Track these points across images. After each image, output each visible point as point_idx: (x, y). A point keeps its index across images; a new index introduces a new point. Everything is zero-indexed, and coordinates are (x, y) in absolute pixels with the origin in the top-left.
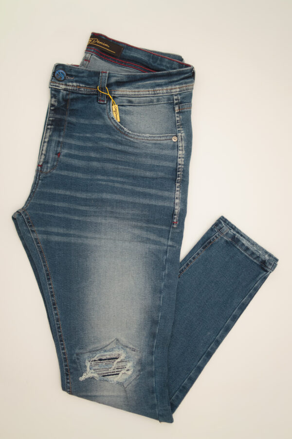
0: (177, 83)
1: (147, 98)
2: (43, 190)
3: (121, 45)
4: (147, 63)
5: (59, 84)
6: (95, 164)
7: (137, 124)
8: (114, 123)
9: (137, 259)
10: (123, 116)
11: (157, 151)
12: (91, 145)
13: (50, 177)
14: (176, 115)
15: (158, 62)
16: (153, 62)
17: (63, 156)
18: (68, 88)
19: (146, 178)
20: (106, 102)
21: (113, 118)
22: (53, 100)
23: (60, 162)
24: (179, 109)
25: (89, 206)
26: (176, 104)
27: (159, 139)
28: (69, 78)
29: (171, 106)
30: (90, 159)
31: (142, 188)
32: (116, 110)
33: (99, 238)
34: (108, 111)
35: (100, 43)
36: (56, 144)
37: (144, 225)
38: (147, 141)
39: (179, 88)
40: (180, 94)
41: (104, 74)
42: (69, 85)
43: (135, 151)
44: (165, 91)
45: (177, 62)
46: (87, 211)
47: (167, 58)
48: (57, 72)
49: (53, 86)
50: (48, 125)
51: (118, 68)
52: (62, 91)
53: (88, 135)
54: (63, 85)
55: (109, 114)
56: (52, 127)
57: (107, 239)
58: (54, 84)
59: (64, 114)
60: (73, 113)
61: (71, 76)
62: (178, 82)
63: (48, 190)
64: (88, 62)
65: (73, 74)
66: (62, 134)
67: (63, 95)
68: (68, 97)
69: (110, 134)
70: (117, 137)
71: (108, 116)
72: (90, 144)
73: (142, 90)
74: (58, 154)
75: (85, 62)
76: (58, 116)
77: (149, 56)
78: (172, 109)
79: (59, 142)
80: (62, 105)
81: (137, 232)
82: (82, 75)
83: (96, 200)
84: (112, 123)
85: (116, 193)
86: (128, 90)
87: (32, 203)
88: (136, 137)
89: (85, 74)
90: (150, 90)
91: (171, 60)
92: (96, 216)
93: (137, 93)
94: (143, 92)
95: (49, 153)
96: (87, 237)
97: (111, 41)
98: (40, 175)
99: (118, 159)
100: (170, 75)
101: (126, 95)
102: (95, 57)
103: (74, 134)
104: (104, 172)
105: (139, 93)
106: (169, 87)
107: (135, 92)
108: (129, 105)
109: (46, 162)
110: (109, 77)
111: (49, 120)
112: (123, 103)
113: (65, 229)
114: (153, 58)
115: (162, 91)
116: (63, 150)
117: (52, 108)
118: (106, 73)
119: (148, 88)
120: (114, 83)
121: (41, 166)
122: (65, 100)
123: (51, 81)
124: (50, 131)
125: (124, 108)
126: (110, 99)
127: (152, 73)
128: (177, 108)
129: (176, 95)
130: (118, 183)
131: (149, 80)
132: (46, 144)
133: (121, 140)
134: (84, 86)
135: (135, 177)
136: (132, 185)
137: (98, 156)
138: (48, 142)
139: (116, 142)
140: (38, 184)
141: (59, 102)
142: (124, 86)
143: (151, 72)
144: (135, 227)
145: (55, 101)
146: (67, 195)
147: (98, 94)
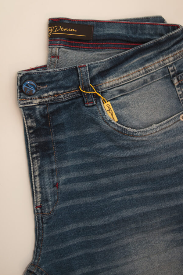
0: (168, 51)
1: (140, 80)
2: (51, 234)
3: (89, 24)
4: (126, 37)
5: (31, 99)
6: (104, 181)
7: (137, 115)
8: (113, 126)
9: (178, 266)
10: (119, 111)
11: (170, 141)
12: (92, 160)
13: (55, 215)
14: (177, 89)
15: (139, 31)
16: (133, 33)
17: (63, 184)
18: (44, 100)
19: (166, 176)
20: (95, 103)
21: (110, 121)
22: (29, 121)
23: (61, 193)
24: (178, 81)
25: (110, 231)
26: (174, 76)
27: (168, 125)
28: (41, 87)
29: (168, 80)
30: (96, 177)
31: (164, 190)
32: (109, 108)
33: (132, 261)
34: (102, 114)
35: (65, 30)
36: (50, 174)
37: (176, 227)
38: (156, 133)
39: (172, 56)
40: (175, 63)
41: (83, 69)
42: (44, 97)
43: (147, 150)
44: (157, 65)
45: (160, 25)
46: (109, 237)
47: (147, 24)
48: (24, 86)
49: (25, 104)
50: (32, 154)
51: (94, 53)
52: (37, 107)
53: (84, 149)
54: (36, 99)
55: (104, 117)
56: (38, 154)
57: (140, 259)
58: (25, 102)
59: (48, 134)
60: (60, 128)
61: (43, 84)
62: (170, 50)
63: (58, 232)
64: (57, 59)
65: (45, 80)
66: (53, 159)
67: (40, 112)
68: (46, 112)
69: (112, 140)
70: (121, 142)
71: (104, 120)
72: (90, 160)
73: (131, 72)
74: (56, 185)
75: (53, 59)
76: (42, 139)
77: (126, 28)
78: (170, 84)
79: (53, 170)
80: (42, 123)
81: (169, 237)
82: (56, 78)
83: (117, 222)
84: (111, 127)
85: (136, 206)
86: (115, 78)
87: (43, 254)
88: (144, 134)
89: (60, 77)
90: (140, 69)
91: (153, 25)
92: (121, 239)
93: (126, 78)
94: (133, 74)
95: (45, 189)
96: (117, 266)
97: (76, 23)
98: (42, 218)
99: (129, 166)
100: (158, 44)
101: (115, 85)
102: (64, 49)
103: (68, 153)
104: (116, 186)
105: (129, 77)
106: (161, 59)
107: (124, 77)
108: (122, 96)
109: (45, 200)
110: (90, 70)
111: (31, 147)
112: (114, 95)
113: (90, 267)
114: (132, 28)
115: (155, 66)
116: (60, 179)
117: (30, 131)
118: (84, 66)
119: (136, 68)
120: (97, 75)
121: (40, 207)
122: (44, 116)
123: (20, 99)
124: (38, 160)
125: (116, 101)
126: (99, 97)
127: (136, 48)
128: (176, 81)
129: (170, 66)
130: (136, 193)
131: (136, 58)
132: (37, 179)
133: (128, 144)
134: (62, 91)
135: (153, 180)
136: (153, 190)
137: (104, 170)
138: (40, 175)
139: (122, 148)
140: (43, 228)
141: (37, 121)
142: (110, 75)
143: (135, 46)
144: (166, 233)
145: (32, 122)
146: (80, 228)
147: (81, 95)
